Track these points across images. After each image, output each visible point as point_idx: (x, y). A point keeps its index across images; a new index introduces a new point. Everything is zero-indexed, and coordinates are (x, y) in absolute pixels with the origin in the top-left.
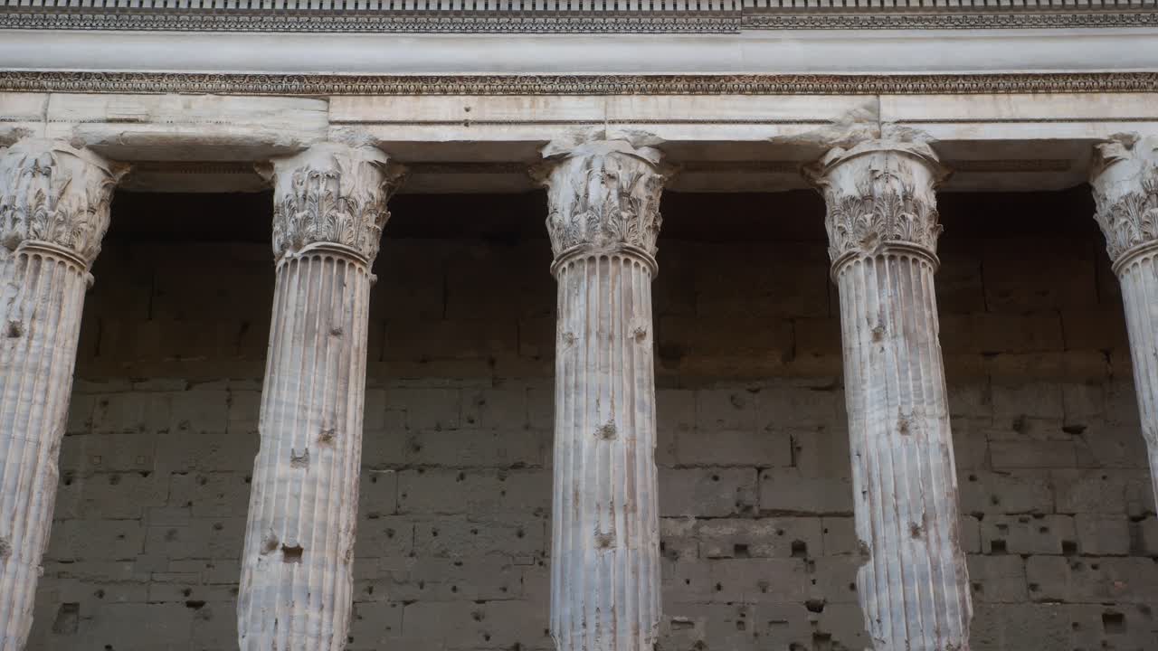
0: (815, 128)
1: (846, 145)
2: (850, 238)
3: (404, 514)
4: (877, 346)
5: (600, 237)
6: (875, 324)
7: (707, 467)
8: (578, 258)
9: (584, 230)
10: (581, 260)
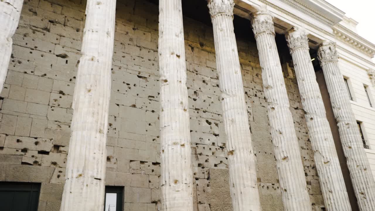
0: (257, 6)
1: (262, 12)
2: (264, 28)
3: (155, 61)
4: (271, 50)
5: (227, 11)
6: (270, 45)
7: (212, 68)
8: (224, 14)
9: (225, 9)
10: (224, 15)
